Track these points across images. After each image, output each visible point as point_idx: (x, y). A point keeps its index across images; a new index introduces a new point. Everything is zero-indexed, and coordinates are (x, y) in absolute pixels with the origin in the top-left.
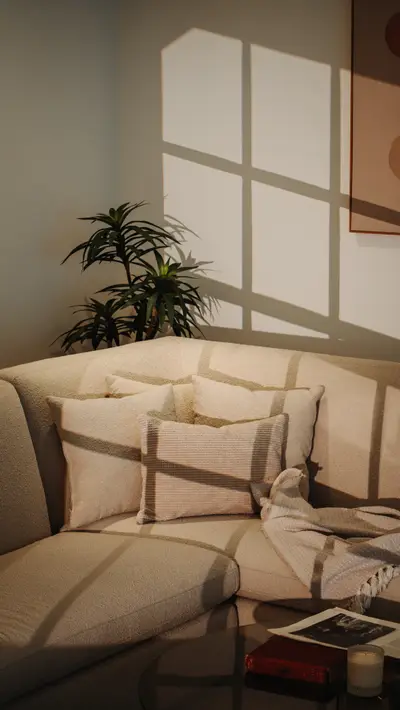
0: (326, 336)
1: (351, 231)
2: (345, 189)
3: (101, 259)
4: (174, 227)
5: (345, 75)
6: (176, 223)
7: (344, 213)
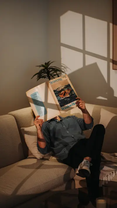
0: (106, 99)
1: (113, 69)
2: (111, 57)
3: (43, 77)
4: (64, 67)
5: (111, 25)
6: (65, 66)
7: (111, 64)
